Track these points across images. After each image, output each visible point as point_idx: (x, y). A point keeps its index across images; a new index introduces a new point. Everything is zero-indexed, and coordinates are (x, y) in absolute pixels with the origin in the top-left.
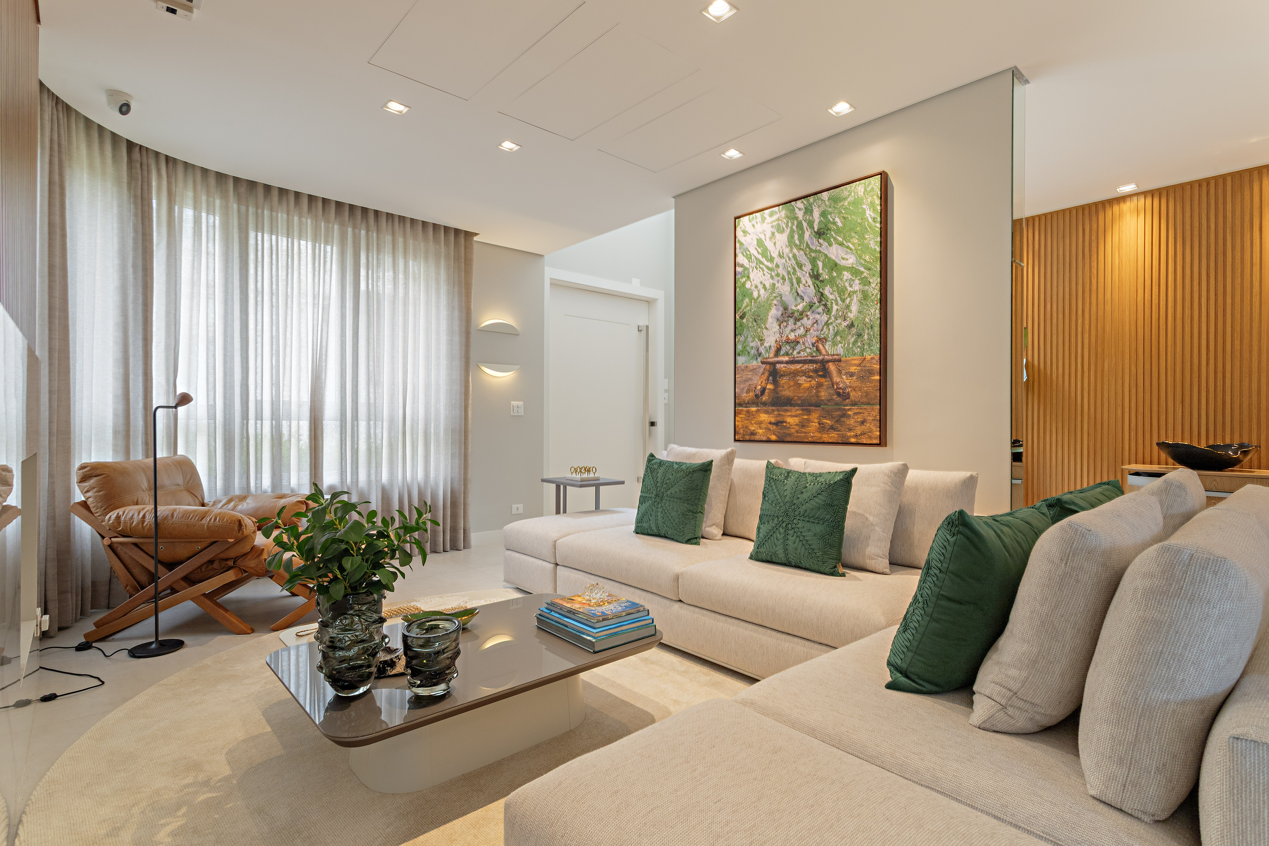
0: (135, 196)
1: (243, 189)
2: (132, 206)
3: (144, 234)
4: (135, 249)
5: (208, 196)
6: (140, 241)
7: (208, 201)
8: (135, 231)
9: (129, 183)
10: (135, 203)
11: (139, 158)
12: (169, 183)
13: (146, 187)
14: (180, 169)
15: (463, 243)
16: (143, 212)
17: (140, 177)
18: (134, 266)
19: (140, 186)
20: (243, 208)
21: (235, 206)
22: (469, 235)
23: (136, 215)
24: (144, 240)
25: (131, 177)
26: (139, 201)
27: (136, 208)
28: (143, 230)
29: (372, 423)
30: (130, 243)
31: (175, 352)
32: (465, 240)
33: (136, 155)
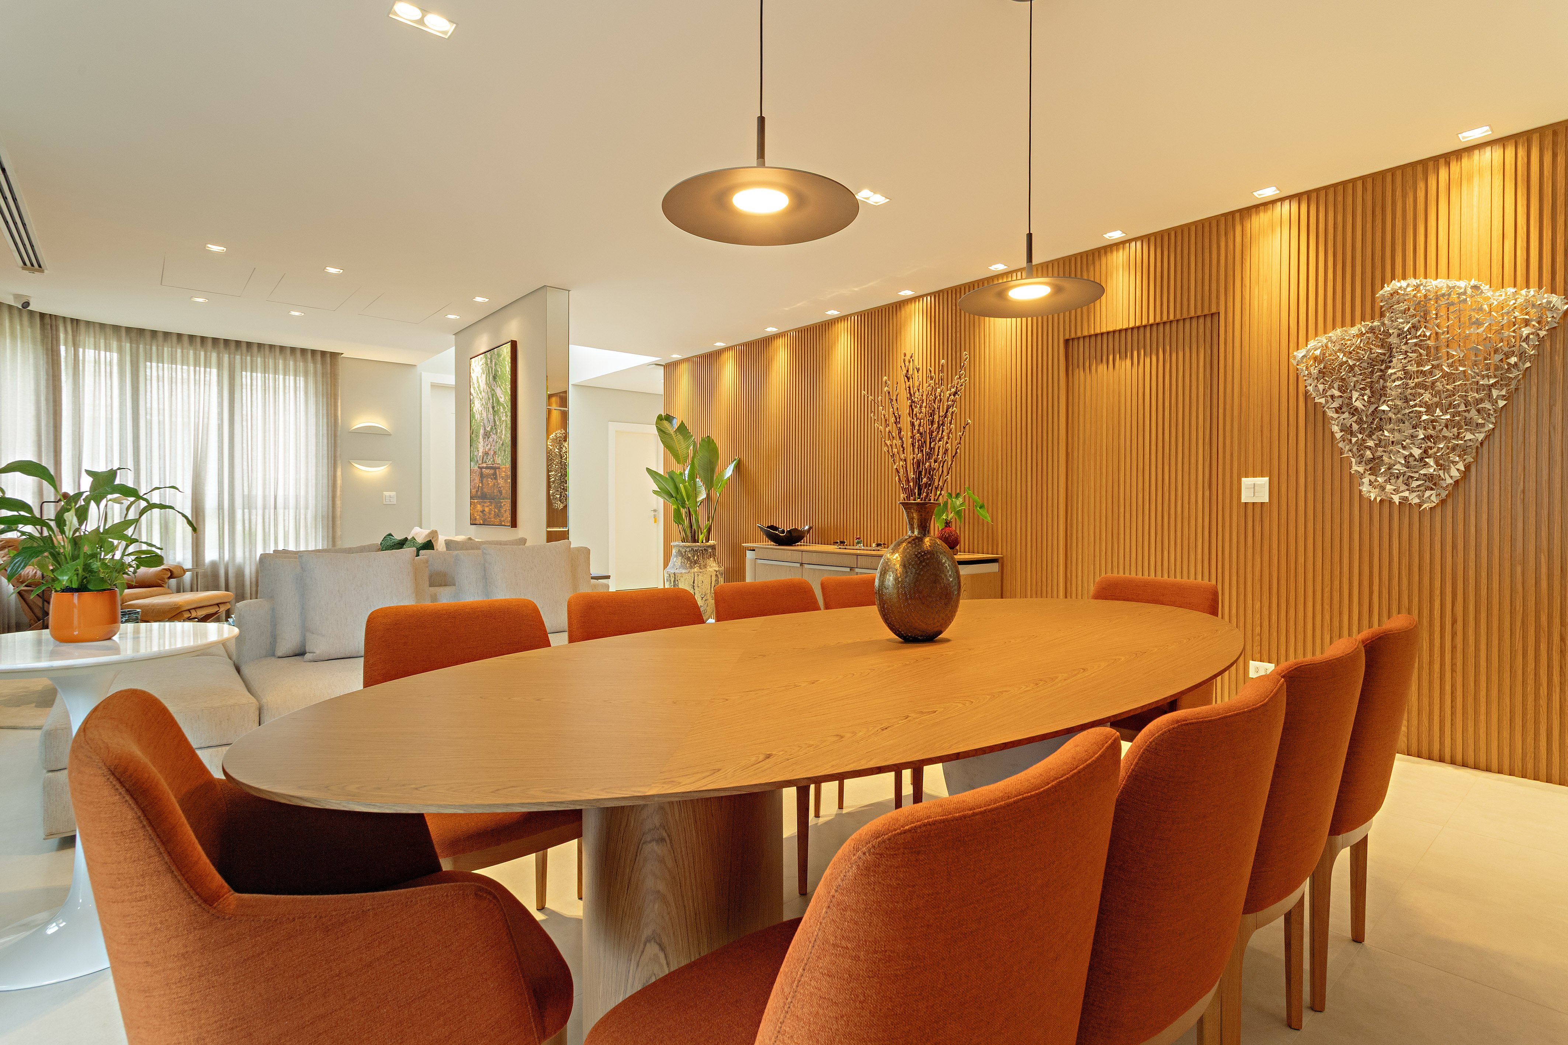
0: (47, 350)
1: (133, 334)
2: (45, 356)
3: (54, 376)
4: (47, 387)
5: (105, 339)
6: (51, 381)
7: (105, 343)
8: (47, 374)
9: (43, 340)
10: (47, 354)
11: (49, 322)
12: (74, 337)
13: (55, 342)
14: (82, 327)
15: (329, 362)
16: (53, 360)
17: (50, 335)
18: (47, 400)
19: (50, 342)
20: (134, 346)
21: (128, 345)
22: (334, 355)
23: (47, 363)
24: (54, 380)
25: (44, 336)
26: (50, 352)
27: (48, 358)
28: (53, 372)
29: (246, 511)
30: (43, 383)
31: (79, 459)
32: (331, 359)
33: (47, 320)
